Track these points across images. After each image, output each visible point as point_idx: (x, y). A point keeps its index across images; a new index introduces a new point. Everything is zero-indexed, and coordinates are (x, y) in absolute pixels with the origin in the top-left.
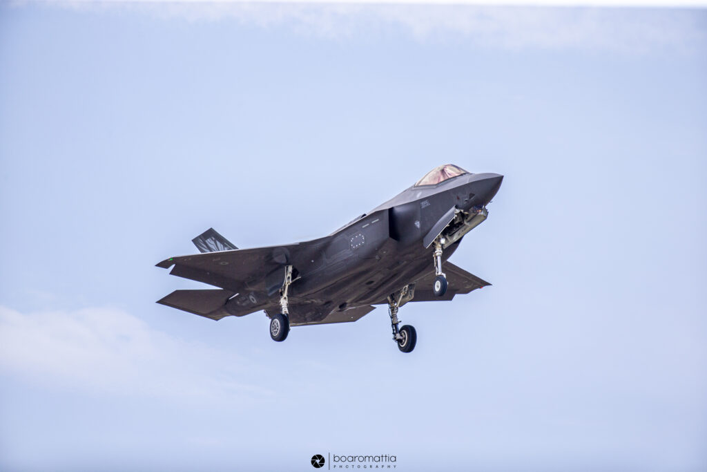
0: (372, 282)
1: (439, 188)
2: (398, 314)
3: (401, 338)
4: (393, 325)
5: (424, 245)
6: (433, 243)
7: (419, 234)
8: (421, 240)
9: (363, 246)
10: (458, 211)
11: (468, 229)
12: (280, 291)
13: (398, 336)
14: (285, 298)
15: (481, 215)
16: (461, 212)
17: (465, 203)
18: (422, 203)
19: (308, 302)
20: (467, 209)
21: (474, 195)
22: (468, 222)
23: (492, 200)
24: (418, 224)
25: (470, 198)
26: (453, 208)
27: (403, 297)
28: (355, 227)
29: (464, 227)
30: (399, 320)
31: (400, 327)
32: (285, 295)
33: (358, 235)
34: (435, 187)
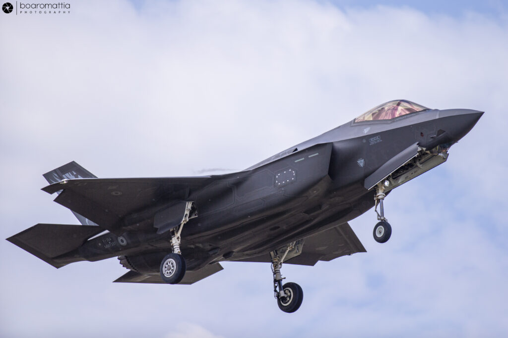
0: (279, 227)
1: (395, 123)
2: (281, 270)
3: (286, 296)
4: (275, 281)
5: (366, 186)
6: (377, 185)
7: (360, 174)
8: (361, 181)
9: (292, 182)
10: (419, 149)
11: (419, 172)
12: (171, 230)
13: (282, 294)
14: (178, 238)
15: (440, 157)
16: (422, 150)
17: (431, 140)
18: (371, 139)
19: (192, 246)
20: (430, 148)
21: (445, 131)
22: (421, 164)
23: (459, 141)
24: (361, 163)
25: (438, 135)
26: (415, 146)
27: (290, 251)
28: (284, 161)
29: (415, 170)
30: (282, 277)
31: (284, 283)
32: (179, 234)
33: (287, 169)
34: (389, 122)
